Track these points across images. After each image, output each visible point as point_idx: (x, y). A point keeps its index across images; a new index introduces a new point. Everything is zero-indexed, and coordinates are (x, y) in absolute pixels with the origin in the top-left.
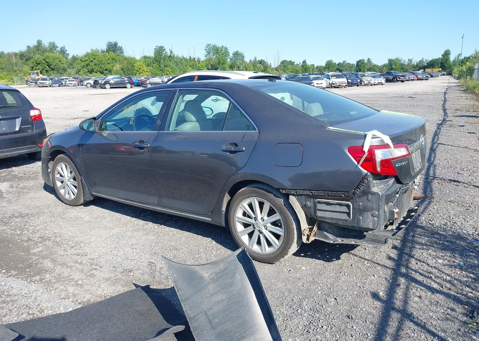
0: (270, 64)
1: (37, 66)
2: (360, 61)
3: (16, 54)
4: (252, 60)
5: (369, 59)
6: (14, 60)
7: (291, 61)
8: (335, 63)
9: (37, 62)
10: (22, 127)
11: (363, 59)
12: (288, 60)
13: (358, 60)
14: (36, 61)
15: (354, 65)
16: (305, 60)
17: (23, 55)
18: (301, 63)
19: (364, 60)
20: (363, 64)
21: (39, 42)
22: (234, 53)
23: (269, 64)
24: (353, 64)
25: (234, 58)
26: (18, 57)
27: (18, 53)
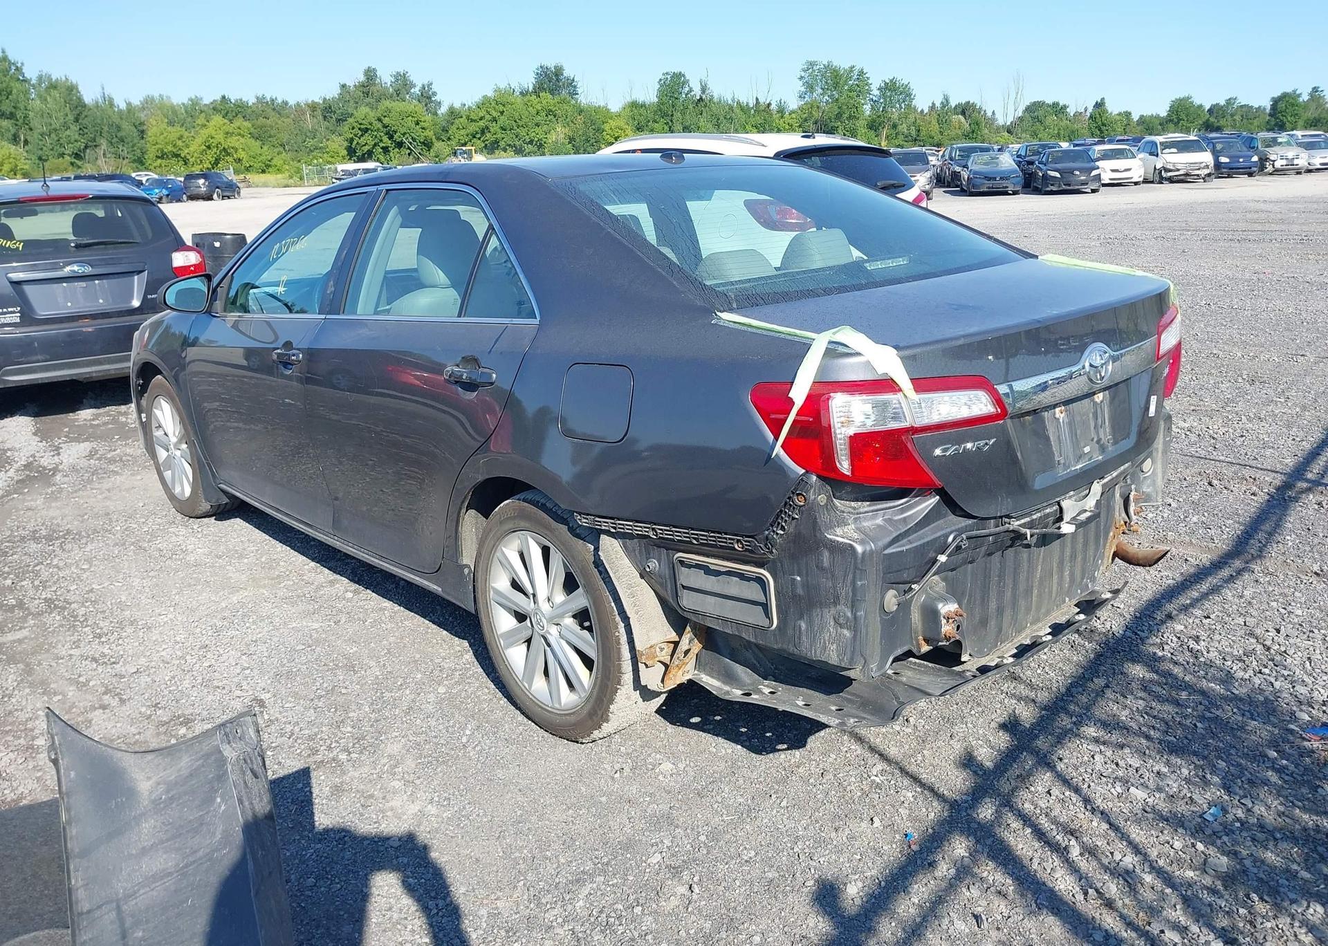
0: (993, 113)
1: (362, 135)
2: (1284, 96)
3: (313, 107)
4: (938, 104)
5: (1315, 89)
6: (309, 123)
7: (1055, 105)
8: (1201, 106)
9: (362, 127)
10: (149, 297)
11: (1295, 91)
12: (1049, 101)
13: (1277, 94)
14: (361, 124)
15: (1265, 109)
16: (1103, 99)
17: (330, 108)
18: (1090, 110)
19: (1298, 92)
20: (1293, 105)
21: (370, 74)
22: (883, 85)
23: (989, 114)
24: (1260, 107)
25: (882, 100)
26: (319, 113)
27: (318, 104)
